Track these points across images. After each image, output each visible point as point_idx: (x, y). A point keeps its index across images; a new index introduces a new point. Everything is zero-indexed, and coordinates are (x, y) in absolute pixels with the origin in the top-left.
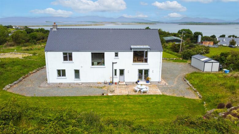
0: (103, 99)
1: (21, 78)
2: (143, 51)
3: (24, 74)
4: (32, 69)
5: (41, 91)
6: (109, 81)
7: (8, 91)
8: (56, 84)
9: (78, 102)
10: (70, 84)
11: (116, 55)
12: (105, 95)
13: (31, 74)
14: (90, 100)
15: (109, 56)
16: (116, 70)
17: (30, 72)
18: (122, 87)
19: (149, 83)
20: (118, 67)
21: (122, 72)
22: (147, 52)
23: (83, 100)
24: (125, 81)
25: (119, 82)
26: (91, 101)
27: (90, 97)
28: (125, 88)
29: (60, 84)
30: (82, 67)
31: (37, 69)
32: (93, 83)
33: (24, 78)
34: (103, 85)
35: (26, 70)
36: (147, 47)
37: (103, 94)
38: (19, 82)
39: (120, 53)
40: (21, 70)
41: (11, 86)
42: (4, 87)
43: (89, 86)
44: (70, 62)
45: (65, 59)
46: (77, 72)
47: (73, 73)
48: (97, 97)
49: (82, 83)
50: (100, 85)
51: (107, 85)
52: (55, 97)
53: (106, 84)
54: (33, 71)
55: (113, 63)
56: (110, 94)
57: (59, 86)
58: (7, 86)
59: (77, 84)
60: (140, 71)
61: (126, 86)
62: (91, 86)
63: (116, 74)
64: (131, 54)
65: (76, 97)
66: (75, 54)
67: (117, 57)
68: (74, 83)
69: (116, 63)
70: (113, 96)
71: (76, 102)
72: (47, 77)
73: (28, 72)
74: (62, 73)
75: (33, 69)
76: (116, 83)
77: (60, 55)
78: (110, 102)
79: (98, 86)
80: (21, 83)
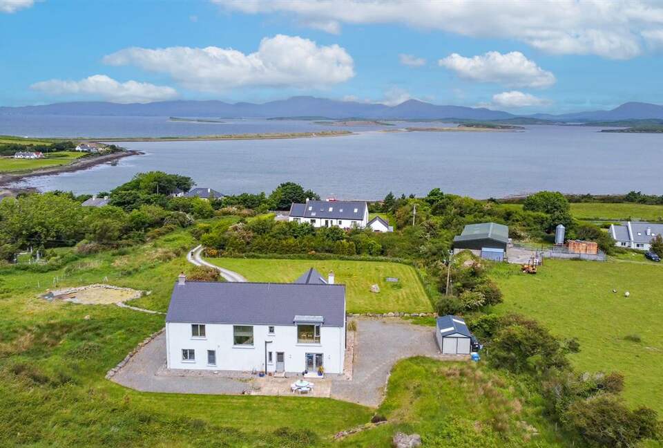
0: (240, 401)
1: (128, 356)
2: (313, 326)
3: (131, 348)
4: (142, 337)
5: (156, 382)
6: (260, 369)
7: (112, 380)
8: (180, 370)
9: (206, 403)
10: (200, 372)
11: (272, 330)
12: (246, 393)
13: (142, 346)
14: (221, 400)
15: (260, 332)
16: (270, 353)
17: (140, 344)
18: (277, 382)
19: (322, 377)
20: (274, 349)
21: (280, 356)
22: (318, 328)
23: (213, 400)
24: (286, 371)
25: (276, 371)
26: (223, 402)
27: (224, 397)
28: (281, 383)
29: (185, 371)
30: (219, 346)
31: (151, 335)
32: (237, 372)
33: (131, 356)
34: (251, 376)
35: (134, 339)
36: (320, 318)
37: (243, 393)
38: (125, 365)
39: (276, 328)
40: (126, 339)
41: (115, 372)
42: (106, 373)
43: (228, 376)
44: (202, 338)
45: (195, 333)
46: (211, 354)
47: (206, 355)
48: (233, 397)
49: (219, 371)
50: (244, 375)
51: (255, 376)
52: (176, 394)
53: (255, 374)
54: (145, 342)
55: (266, 342)
56: (253, 393)
57: (184, 374)
58: (111, 373)
59: (212, 372)
60: (309, 357)
61: (284, 379)
62: (231, 376)
63: (271, 359)
64: (294, 329)
65: (204, 396)
66: (208, 327)
67: (272, 334)
68: (206, 371)
69: (271, 342)
70: (256, 396)
71: (203, 403)
72: (166, 355)
73: (136, 343)
74: (188, 354)
75: (146, 335)
76: (270, 374)
77: (188, 327)
78: (248, 405)
79: (242, 378)
80: (129, 365)
